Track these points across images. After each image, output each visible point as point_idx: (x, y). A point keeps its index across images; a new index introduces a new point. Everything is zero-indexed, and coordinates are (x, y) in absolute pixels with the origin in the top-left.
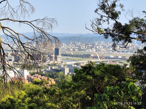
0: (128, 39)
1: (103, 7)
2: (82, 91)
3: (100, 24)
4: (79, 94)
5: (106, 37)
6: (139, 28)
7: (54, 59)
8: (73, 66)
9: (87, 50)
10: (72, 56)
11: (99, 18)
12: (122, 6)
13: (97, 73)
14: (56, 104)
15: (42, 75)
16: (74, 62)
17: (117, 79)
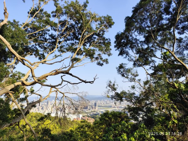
0: (122, 100)
1: (109, 86)
2: (103, 126)
3: (108, 93)
4: (102, 127)
5: (112, 99)
6: (125, 95)
7: (94, 108)
8: (104, 112)
9: (110, 104)
10: (103, 107)
11: (108, 90)
12: (117, 85)
13: (110, 116)
14: (91, 133)
15: (88, 117)
16: (104, 110)
17: (120, 119)
